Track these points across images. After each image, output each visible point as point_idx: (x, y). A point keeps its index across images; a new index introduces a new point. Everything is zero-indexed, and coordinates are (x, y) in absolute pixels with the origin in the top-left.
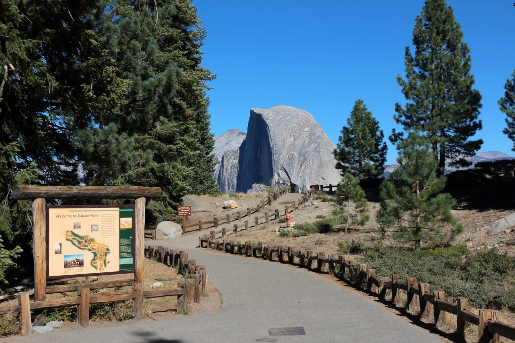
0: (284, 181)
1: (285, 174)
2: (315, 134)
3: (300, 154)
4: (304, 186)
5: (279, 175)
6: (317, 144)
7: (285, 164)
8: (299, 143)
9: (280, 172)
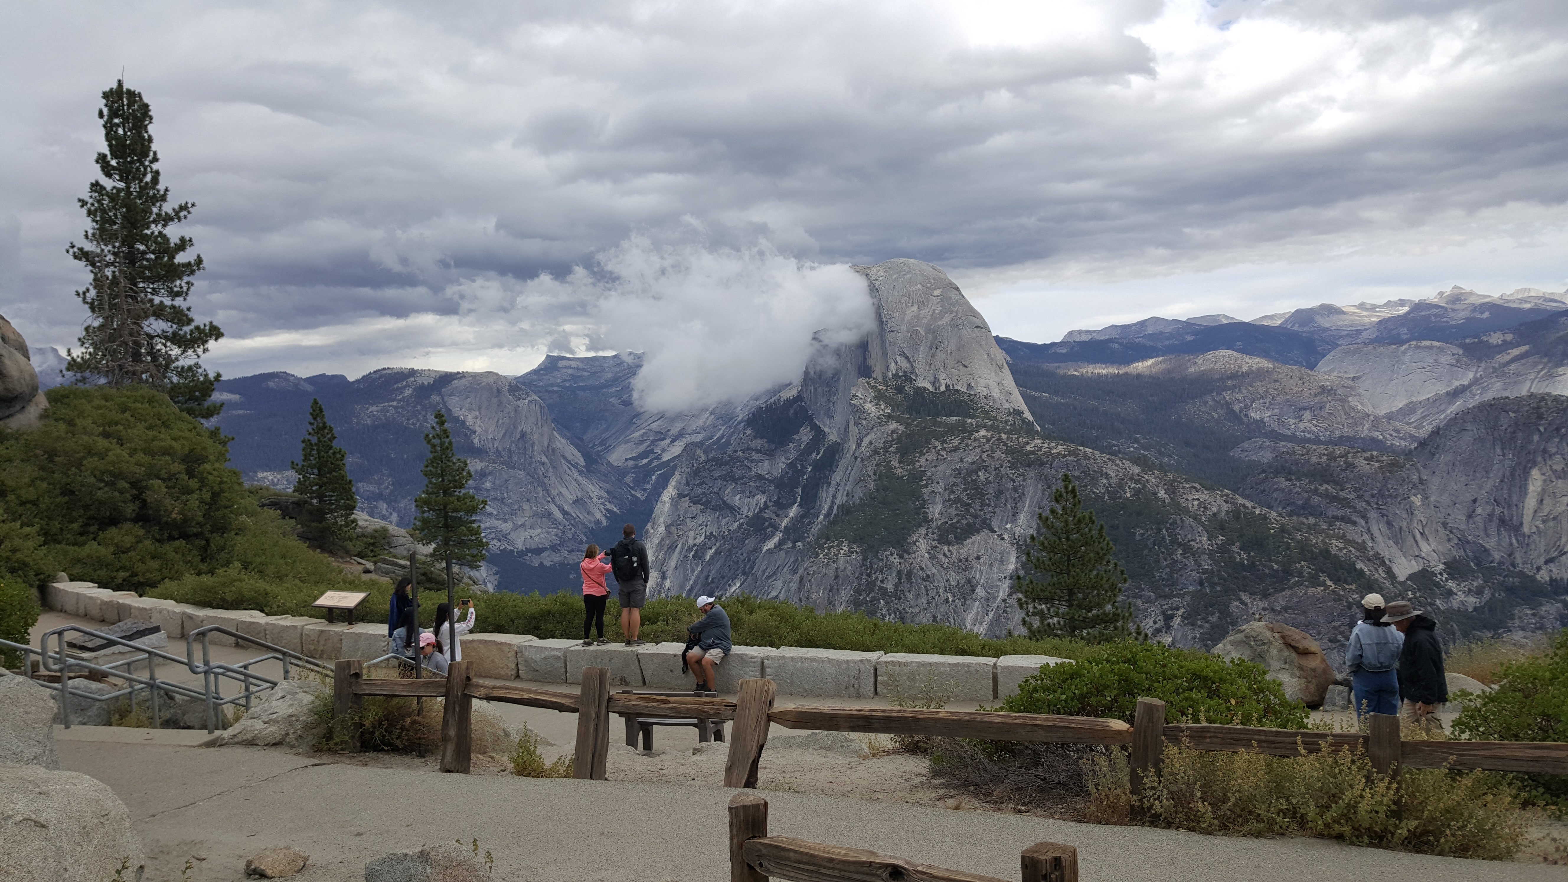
0: (904, 372)
1: (906, 361)
2: (951, 298)
3: (928, 331)
4: (935, 378)
5: (896, 363)
6: (954, 314)
7: (905, 345)
8: (926, 312)
9: (899, 358)
